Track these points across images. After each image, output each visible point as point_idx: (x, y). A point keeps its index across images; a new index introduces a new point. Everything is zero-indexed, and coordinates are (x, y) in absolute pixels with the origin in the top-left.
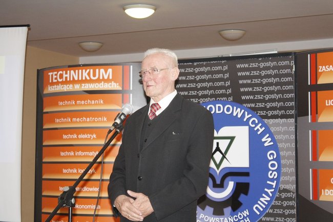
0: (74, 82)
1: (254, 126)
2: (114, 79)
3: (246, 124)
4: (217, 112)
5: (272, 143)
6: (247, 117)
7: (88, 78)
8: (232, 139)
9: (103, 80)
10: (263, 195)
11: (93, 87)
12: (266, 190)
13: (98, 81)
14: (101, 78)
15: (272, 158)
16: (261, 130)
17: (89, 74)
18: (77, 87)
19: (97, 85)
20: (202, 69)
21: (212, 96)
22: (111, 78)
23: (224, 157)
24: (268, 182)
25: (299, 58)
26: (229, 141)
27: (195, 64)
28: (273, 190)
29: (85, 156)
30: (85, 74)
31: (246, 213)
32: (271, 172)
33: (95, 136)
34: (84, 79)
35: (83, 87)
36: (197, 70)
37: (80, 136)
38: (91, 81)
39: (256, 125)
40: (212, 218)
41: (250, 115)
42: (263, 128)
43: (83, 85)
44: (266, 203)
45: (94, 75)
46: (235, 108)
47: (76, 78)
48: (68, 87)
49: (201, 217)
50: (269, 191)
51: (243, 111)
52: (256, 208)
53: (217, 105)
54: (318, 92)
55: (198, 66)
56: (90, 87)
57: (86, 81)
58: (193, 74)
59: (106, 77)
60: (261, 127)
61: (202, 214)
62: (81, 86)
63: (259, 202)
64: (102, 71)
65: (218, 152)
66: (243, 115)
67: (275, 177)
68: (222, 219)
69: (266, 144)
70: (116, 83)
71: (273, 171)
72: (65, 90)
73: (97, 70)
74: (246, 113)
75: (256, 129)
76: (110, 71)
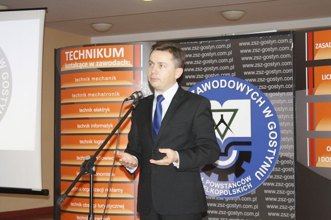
0: (88, 60)
1: (255, 99)
2: (126, 57)
3: (248, 97)
4: (221, 87)
5: (272, 115)
6: (249, 91)
7: (102, 57)
8: (235, 111)
9: (116, 58)
10: (265, 162)
11: (106, 65)
12: (267, 157)
13: (111, 59)
14: (114, 56)
15: (272, 129)
16: (262, 103)
17: (102, 53)
18: (92, 65)
19: (110, 63)
20: (207, 47)
21: (216, 72)
22: (123, 56)
23: (228, 128)
24: (269, 151)
25: (297, 36)
26: (232, 113)
27: (201, 42)
28: (273, 158)
29: (100, 128)
30: (99, 52)
31: (249, 179)
32: (271, 141)
33: (108, 110)
34: (98, 57)
35: (97, 65)
36: (202, 48)
37: (95, 110)
38: (104, 59)
39: (258, 98)
40: (217, 184)
41: (252, 90)
42: (264, 101)
43: (98, 63)
44: (267, 170)
45: (108, 54)
46: (238, 83)
47: (91, 57)
48: (84, 65)
49: (207, 182)
50: (269, 159)
51: (245, 85)
52: (258, 174)
53: (221, 81)
54: (315, 68)
55: (203, 45)
56: (104, 65)
57: (100, 59)
58: (199, 52)
59: (118, 56)
60: (262, 100)
61: (208, 181)
62: (95, 64)
63: (260, 169)
64: (115, 49)
65: (222, 124)
66: (246, 90)
67: (275, 146)
68: (226, 184)
69: (267, 116)
70: (128, 61)
71: (273, 140)
72: (81, 68)
73: (110, 49)
74: (248, 87)
75: (257, 102)
76: (122, 49)
